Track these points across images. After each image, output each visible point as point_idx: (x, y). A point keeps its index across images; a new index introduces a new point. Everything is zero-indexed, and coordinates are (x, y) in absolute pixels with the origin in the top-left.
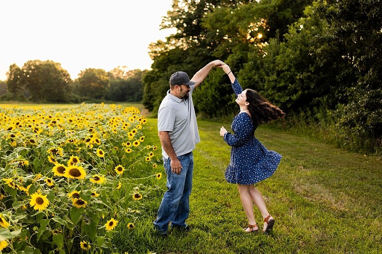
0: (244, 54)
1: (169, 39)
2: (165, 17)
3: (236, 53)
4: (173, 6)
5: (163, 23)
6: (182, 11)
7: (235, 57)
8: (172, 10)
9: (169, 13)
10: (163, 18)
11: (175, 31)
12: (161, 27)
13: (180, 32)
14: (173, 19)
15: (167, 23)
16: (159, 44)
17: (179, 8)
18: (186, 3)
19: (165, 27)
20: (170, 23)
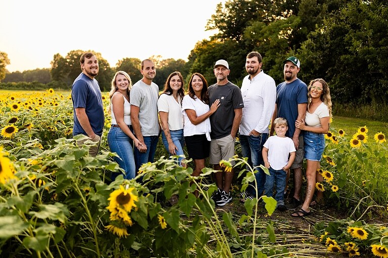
0: (273, 57)
1: (213, 38)
2: (210, 20)
3: (268, 57)
4: (217, 12)
5: (208, 24)
6: (224, 15)
7: (267, 60)
8: (216, 14)
9: (214, 16)
10: (209, 21)
11: (217, 31)
12: (206, 28)
13: (222, 33)
14: (217, 22)
15: (211, 25)
16: (205, 43)
17: (221, 12)
18: (228, 8)
19: (210, 28)
20: (214, 25)
